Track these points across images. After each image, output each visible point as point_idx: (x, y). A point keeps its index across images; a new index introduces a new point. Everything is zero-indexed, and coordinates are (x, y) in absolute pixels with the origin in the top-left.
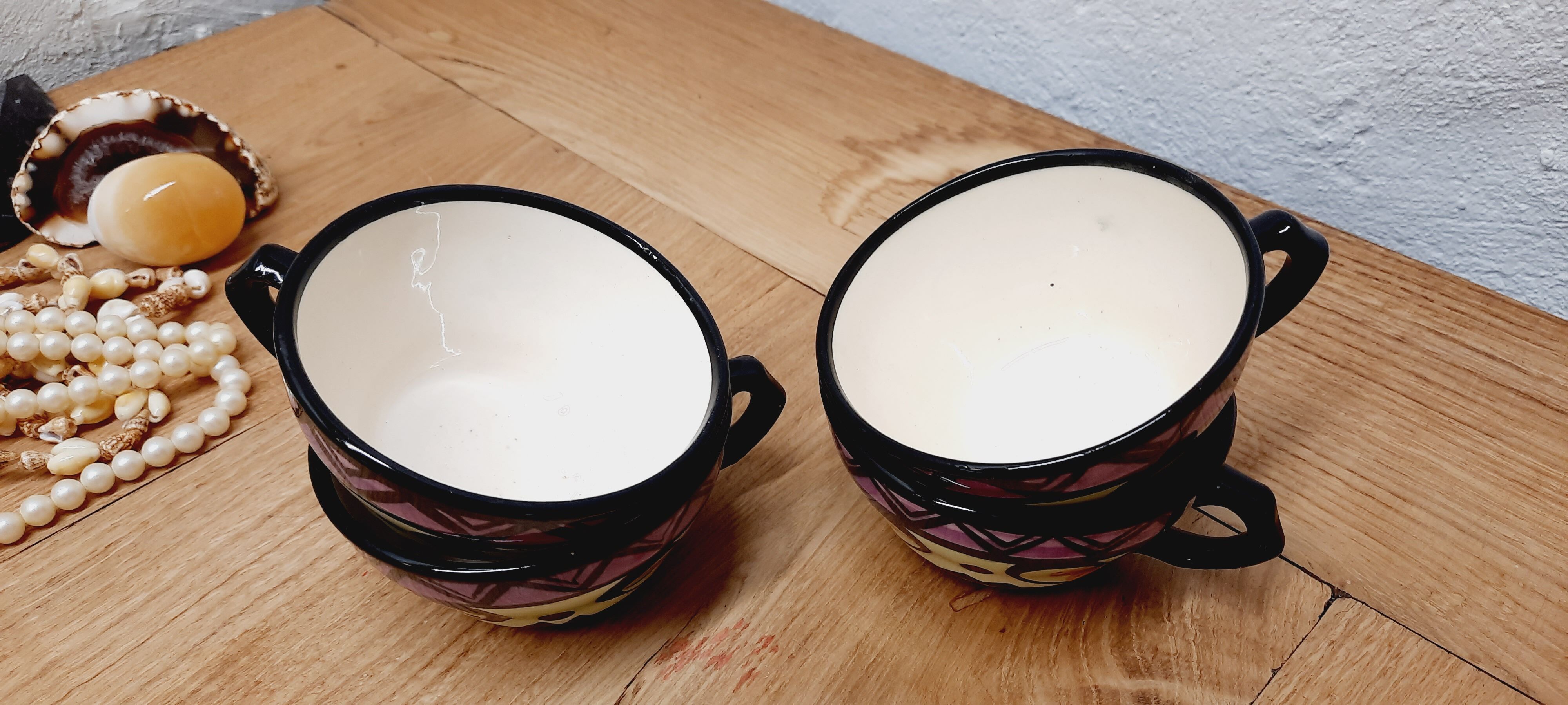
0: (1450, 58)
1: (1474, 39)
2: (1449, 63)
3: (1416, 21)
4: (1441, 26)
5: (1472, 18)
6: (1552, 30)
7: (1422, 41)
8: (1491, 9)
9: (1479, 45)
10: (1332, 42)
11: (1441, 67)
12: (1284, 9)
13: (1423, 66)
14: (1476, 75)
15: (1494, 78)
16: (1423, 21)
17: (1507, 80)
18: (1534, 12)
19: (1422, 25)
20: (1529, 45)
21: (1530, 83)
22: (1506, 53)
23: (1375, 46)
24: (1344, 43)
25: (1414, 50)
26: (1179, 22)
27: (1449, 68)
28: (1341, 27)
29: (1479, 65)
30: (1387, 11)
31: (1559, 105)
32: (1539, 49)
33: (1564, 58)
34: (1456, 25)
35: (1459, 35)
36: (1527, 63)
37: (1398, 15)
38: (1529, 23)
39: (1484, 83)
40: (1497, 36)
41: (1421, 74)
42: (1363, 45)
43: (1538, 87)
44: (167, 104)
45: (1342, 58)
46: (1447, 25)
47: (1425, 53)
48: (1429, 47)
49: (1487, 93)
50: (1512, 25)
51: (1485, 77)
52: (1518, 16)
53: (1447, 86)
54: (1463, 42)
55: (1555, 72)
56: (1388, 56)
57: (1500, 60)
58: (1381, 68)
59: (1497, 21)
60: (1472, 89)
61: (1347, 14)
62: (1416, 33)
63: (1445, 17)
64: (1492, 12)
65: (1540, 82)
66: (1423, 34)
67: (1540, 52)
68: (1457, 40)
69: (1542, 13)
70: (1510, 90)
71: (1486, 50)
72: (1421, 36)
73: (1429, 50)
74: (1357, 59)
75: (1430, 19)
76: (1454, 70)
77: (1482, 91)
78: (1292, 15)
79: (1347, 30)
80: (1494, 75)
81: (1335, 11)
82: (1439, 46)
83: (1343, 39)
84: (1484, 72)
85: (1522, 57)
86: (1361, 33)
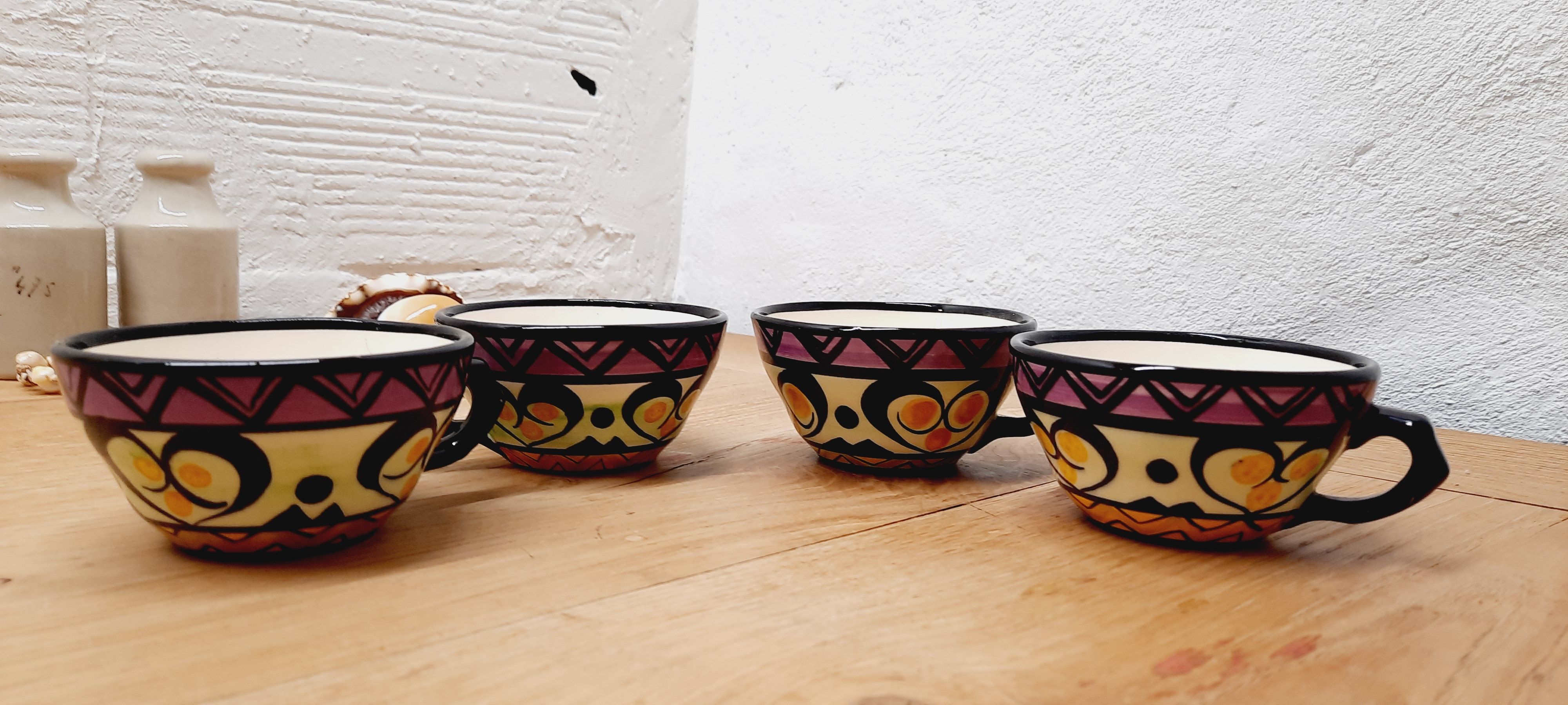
0: (1254, 311)
1: (1264, 296)
2: (1255, 316)
3: (1228, 292)
4: (1244, 292)
5: (1260, 283)
6: (1308, 282)
7: (1235, 304)
8: (1271, 276)
9: (1269, 300)
10: (1180, 314)
11: (1251, 318)
12: (1147, 298)
13: (1240, 320)
14: (1274, 321)
15: (1284, 320)
16: (1232, 291)
17: (1292, 320)
18: (1294, 273)
19: (1232, 293)
20: (1298, 295)
21: (1307, 320)
22: (1286, 302)
23: (1207, 312)
24: (1187, 313)
25: (1232, 310)
26: (1083, 319)
27: (1255, 319)
28: (1184, 303)
29: (1273, 313)
30: (1209, 288)
31: (1328, 333)
32: (1305, 296)
33: (1321, 300)
34: (1252, 290)
35: (1256, 296)
36: (1301, 307)
37: (1216, 290)
38: (1294, 281)
39: (1278, 325)
40: (1278, 292)
41: (1240, 326)
42: (1200, 313)
43: (1312, 322)
44: (435, 284)
45: (1189, 323)
46: (1247, 290)
47: (1239, 311)
48: (1240, 307)
49: (1283, 331)
50: (1284, 283)
51: (1279, 321)
52: (1286, 277)
53: (1258, 331)
54: (1259, 300)
55: (1319, 310)
56: (1217, 317)
57: (1284, 308)
58: (1214, 326)
59: (1275, 283)
60: (1272, 330)
61: (1185, 293)
62: (1230, 299)
63: (1245, 286)
64: (1271, 278)
65: (1312, 319)
66: (1234, 299)
67: (1306, 298)
68: (1255, 299)
69: (1299, 273)
70: (1296, 327)
71: (1275, 302)
72: (1234, 300)
73: (1240, 309)
74: (1198, 322)
75: (1236, 288)
76: (1259, 319)
77: (1279, 331)
78: (1152, 301)
79: (1188, 304)
80: (1283, 318)
81: (1178, 293)
82: (1246, 305)
83: (1187, 311)
84: (1278, 316)
85: (1296, 303)
86: (1197, 305)
